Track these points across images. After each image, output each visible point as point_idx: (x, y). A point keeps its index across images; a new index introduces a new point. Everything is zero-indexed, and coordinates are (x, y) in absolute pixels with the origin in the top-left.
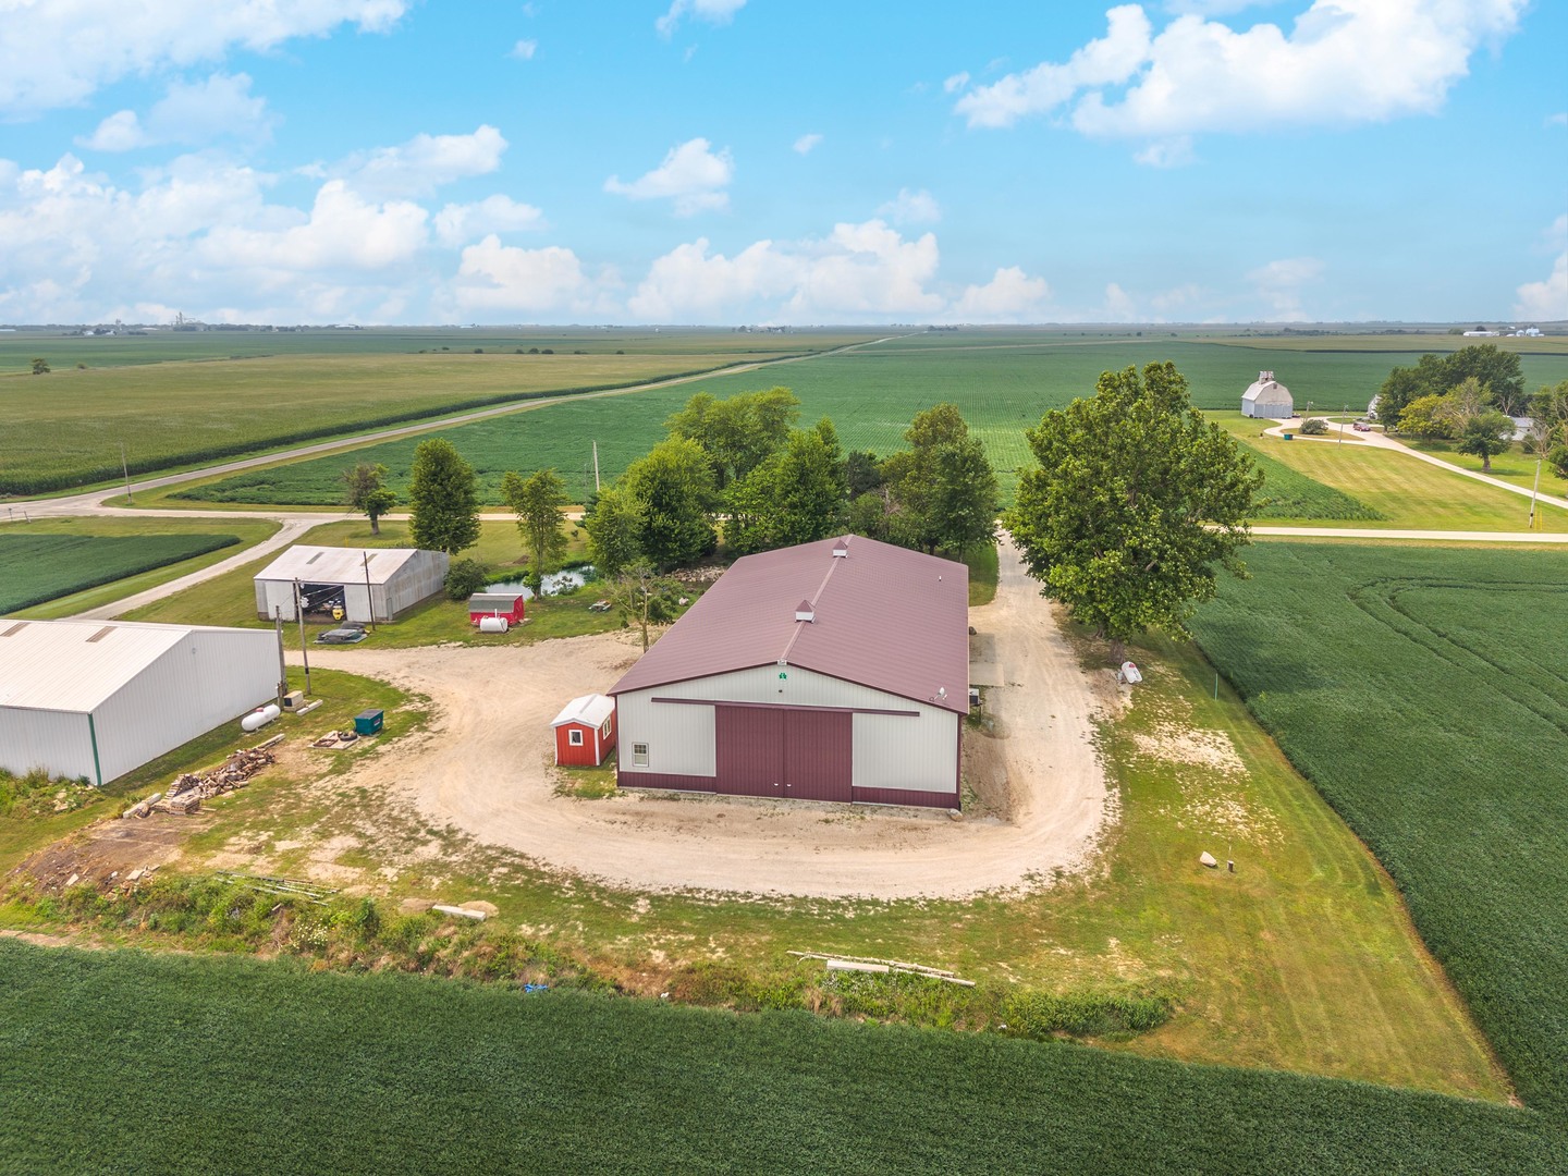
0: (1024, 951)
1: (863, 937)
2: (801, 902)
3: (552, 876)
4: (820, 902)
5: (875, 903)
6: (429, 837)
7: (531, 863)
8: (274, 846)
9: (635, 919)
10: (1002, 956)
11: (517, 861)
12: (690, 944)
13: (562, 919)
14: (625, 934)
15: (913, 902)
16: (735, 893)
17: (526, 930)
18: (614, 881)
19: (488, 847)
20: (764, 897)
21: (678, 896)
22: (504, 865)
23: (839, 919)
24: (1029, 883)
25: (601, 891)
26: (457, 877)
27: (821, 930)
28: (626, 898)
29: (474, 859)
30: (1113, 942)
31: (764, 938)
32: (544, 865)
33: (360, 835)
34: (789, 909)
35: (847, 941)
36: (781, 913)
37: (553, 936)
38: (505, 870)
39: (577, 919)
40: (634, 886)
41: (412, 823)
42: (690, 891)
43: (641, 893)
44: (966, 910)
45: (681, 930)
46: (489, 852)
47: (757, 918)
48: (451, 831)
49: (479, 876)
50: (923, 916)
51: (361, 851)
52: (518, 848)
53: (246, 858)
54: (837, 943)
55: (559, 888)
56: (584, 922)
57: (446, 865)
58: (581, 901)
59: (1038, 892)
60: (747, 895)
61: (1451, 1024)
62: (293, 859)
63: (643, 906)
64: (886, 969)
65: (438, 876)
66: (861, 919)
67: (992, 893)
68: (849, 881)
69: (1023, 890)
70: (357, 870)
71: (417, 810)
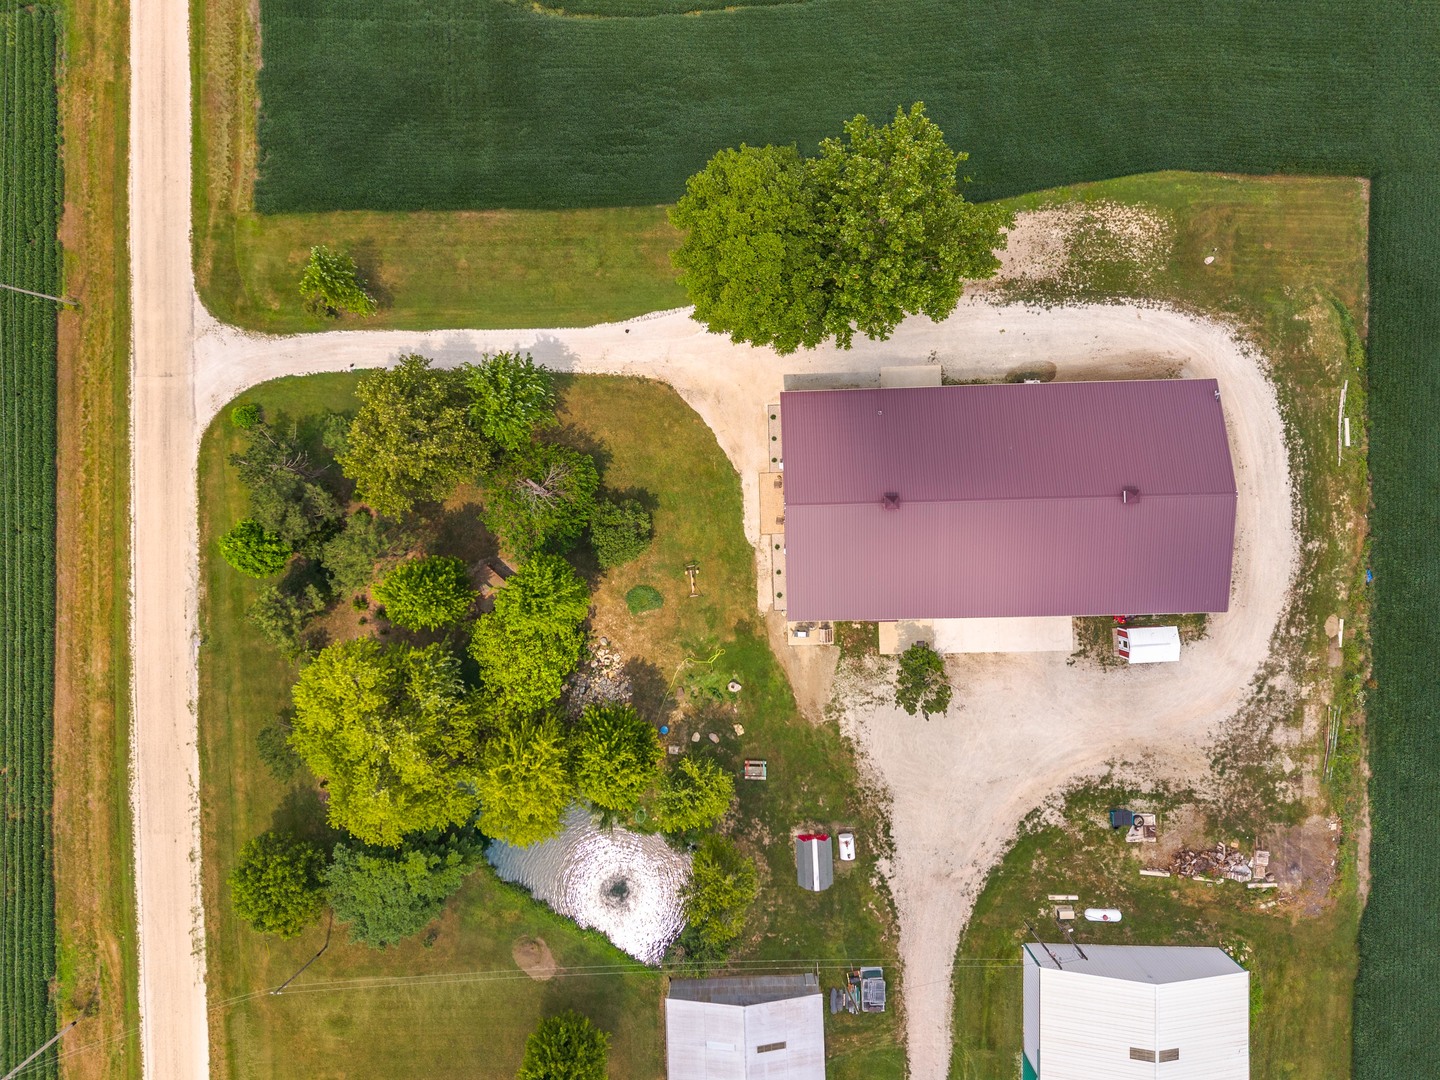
0: (1314, 359)
1: (1317, 434)
2: (1293, 467)
3: (1295, 601)
4: (1291, 458)
5: (1287, 431)
6: (1265, 689)
7: (1284, 619)
8: (1291, 773)
9: (1325, 545)
10: (1320, 368)
11: (1283, 627)
12: (1340, 512)
13: (1330, 583)
14: (1336, 546)
15: (1283, 411)
16: (1293, 502)
17: (1343, 595)
18: (1296, 568)
19: (1272, 649)
20: (1294, 486)
21: (1302, 530)
22: (1288, 632)
23: (1305, 446)
24: (1252, 355)
25: (1303, 571)
26: (1305, 651)
27: (1316, 452)
28: (1307, 556)
29: (1284, 652)
30: (1296, 317)
31: (1329, 479)
32: (1284, 610)
33: (1270, 730)
34: (1302, 472)
35: (1322, 440)
36: (1306, 476)
37: (1343, 580)
38: (1293, 631)
39: (1329, 574)
40: (1297, 555)
41: (1252, 707)
42: (1295, 525)
43: (1302, 549)
44: (1284, 386)
45: (1330, 520)
46: (1276, 645)
47: (1312, 485)
48: (1258, 678)
49: (1301, 640)
50: (1293, 407)
51: (1286, 720)
52: (1270, 630)
53: (1307, 779)
54: (1325, 444)
55: (1304, 594)
56: (1332, 568)
57: (1294, 665)
58: (1316, 578)
59: (1260, 350)
60: (1294, 495)
61: (1318, 185)
62: (1300, 753)
63: (1312, 546)
64: (1347, 420)
65: (1304, 663)
66: (1302, 436)
67: (1266, 373)
68: (1269, 447)
69: (1259, 357)
70: (1307, 710)
71: (1235, 713)
